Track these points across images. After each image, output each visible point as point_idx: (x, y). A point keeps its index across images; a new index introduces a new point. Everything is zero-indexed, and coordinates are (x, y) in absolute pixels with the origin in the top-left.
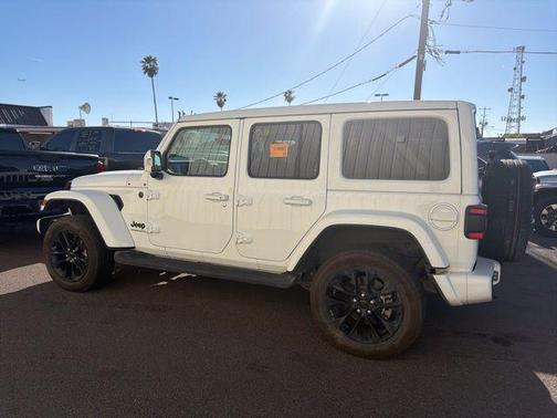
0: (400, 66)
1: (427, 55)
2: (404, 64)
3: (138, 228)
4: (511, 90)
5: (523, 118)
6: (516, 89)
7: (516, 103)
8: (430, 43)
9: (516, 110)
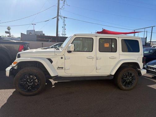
0: (53, 19)
1: (59, 17)
2: (54, 18)
3: (60, 69)
4: (63, 27)
5: (66, 34)
6: (64, 27)
7: (64, 30)
8: (59, 14)
9: (64, 32)
